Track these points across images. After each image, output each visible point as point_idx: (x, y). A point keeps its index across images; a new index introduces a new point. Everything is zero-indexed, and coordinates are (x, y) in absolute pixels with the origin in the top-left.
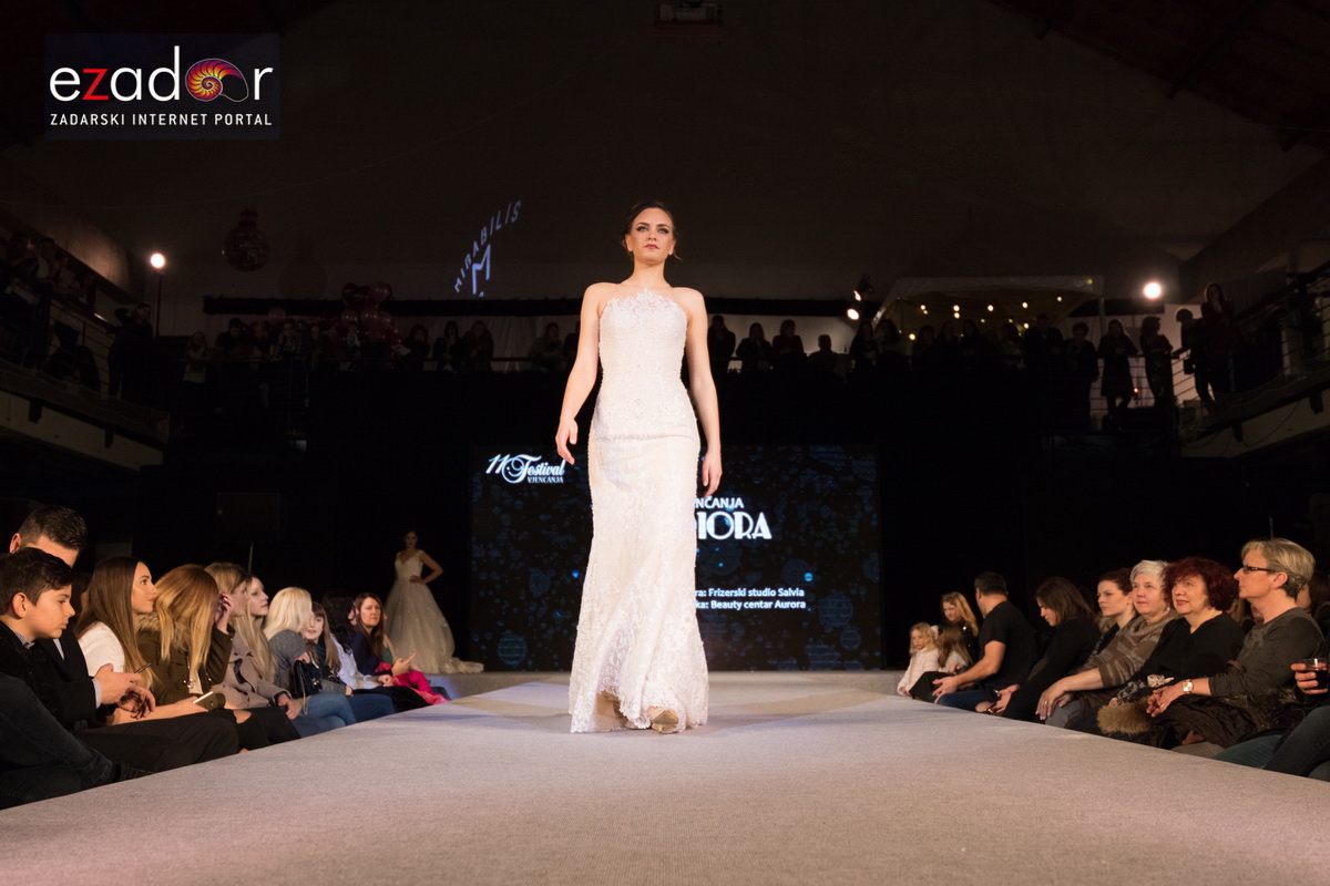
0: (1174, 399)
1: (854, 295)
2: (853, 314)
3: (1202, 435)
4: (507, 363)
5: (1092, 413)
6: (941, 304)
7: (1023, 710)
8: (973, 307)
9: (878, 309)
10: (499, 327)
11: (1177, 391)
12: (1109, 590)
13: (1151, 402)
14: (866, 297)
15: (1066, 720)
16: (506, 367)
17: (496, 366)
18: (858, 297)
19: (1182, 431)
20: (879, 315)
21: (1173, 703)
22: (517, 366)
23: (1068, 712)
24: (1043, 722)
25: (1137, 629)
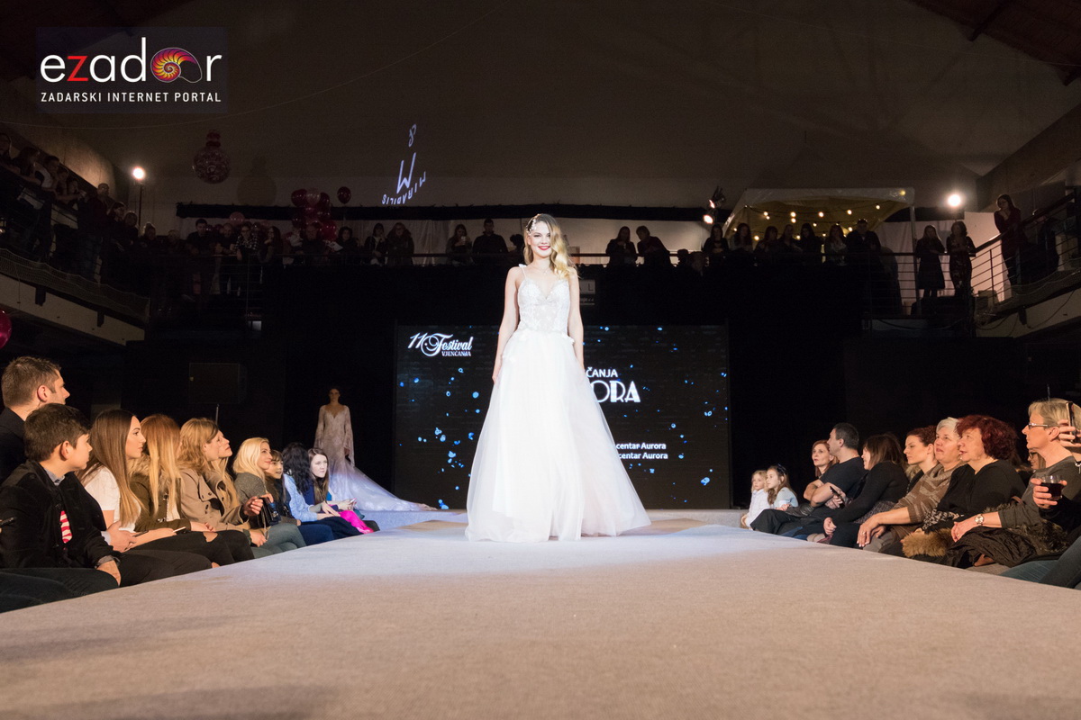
0: (971, 289)
1: (710, 203)
2: (708, 219)
3: (993, 319)
4: (425, 258)
5: (903, 300)
6: (780, 210)
7: (846, 538)
8: (806, 213)
9: (729, 215)
10: (417, 229)
11: (973, 283)
12: (913, 442)
13: (952, 293)
14: (720, 205)
15: (880, 547)
16: (424, 261)
17: (416, 261)
18: (713, 205)
19: (977, 316)
20: (730, 220)
21: (968, 533)
22: (433, 261)
23: (881, 541)
24: (862, 548)
25: (936, 475)
